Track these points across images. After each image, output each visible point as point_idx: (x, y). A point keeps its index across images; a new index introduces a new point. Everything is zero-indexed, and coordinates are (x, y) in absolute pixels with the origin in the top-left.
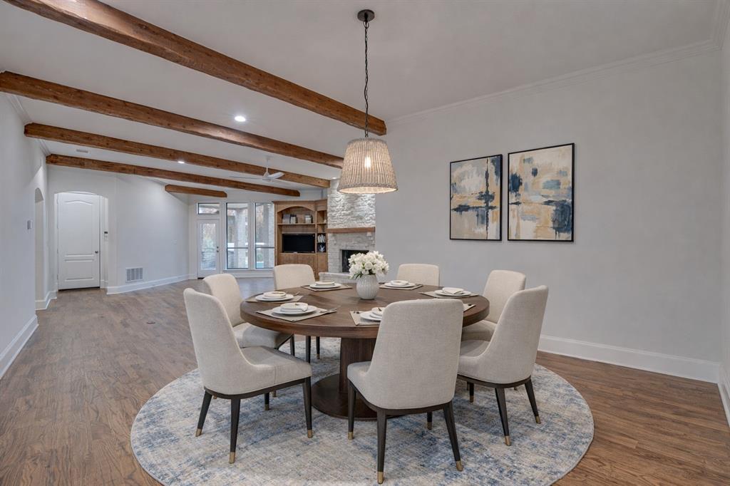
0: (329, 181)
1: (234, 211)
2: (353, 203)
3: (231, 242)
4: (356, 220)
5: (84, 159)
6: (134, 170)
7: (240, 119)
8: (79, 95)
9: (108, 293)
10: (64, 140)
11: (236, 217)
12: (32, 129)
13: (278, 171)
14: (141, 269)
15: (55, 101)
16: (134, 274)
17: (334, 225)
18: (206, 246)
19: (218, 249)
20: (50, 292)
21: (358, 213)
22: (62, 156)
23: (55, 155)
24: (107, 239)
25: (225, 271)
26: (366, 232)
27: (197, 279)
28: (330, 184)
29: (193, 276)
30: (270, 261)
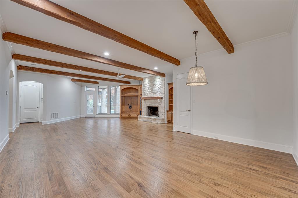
0: (143, 78)
1: (101, 89)
2: (152, 87)
3: (100, 102)
4: (153, 94)
5: (34, 68)
6: (56, 73)
7: (107, 54)
8: (37, 42)
9: (42, 124)
10: (28, 60)
11: (102, 92)
12: (15, 56)
13: (122, 74)
14: (58, 114)
15: (27, 44)
16: (54, 116)
17: (145, 96)
18: (90, 104)
19: (94, 106)
20: (16, 124)
21: (154, 91)
22: (24, 66)
23: (21, 66)
24: (42, 102)
25: (97, 115)
26: (157, 99)
27: (84, 117)
28: (143, 79)
29: (83, 116)
30: (117, 110)
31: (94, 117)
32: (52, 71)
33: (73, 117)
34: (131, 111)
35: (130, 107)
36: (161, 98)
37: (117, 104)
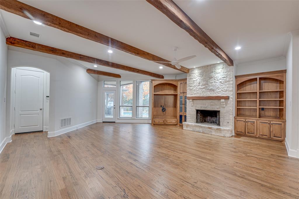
0: (189, 69)
2: (207, 81)
4: (209, 92)
9: (48, 136)
14: (70, 119)
16: (65, 123)
17: (192, 94)
19: (115, 107)
20: (5, 139)
21: (211, 87)
22: (19, 39)
23: (13, 38)
24: (49, 101)
25: (118, 119)
26: (220, 99)
27: (102, 122)
28: (190, 71)
29: (100, 120)
30: (139, 113)
31: (115, 122)
32: (64, 52)
33: (89, 123)
34: (164, 114)
35: (163, 110)
36: (227, 98)
37: (140, 105)
